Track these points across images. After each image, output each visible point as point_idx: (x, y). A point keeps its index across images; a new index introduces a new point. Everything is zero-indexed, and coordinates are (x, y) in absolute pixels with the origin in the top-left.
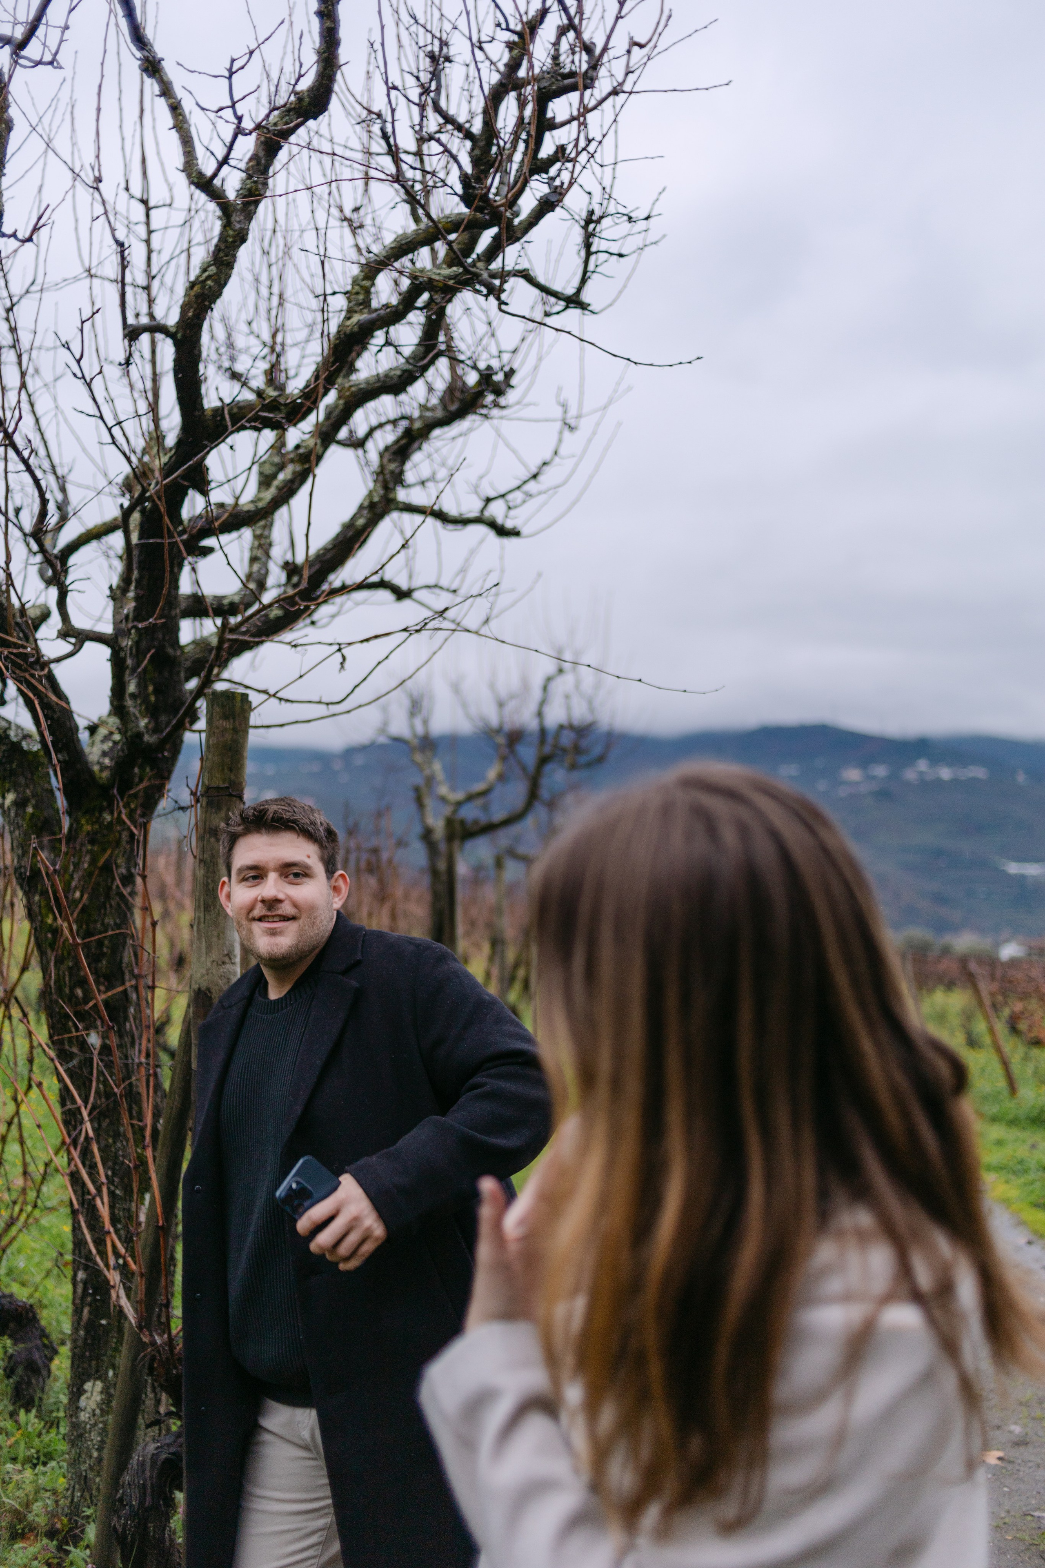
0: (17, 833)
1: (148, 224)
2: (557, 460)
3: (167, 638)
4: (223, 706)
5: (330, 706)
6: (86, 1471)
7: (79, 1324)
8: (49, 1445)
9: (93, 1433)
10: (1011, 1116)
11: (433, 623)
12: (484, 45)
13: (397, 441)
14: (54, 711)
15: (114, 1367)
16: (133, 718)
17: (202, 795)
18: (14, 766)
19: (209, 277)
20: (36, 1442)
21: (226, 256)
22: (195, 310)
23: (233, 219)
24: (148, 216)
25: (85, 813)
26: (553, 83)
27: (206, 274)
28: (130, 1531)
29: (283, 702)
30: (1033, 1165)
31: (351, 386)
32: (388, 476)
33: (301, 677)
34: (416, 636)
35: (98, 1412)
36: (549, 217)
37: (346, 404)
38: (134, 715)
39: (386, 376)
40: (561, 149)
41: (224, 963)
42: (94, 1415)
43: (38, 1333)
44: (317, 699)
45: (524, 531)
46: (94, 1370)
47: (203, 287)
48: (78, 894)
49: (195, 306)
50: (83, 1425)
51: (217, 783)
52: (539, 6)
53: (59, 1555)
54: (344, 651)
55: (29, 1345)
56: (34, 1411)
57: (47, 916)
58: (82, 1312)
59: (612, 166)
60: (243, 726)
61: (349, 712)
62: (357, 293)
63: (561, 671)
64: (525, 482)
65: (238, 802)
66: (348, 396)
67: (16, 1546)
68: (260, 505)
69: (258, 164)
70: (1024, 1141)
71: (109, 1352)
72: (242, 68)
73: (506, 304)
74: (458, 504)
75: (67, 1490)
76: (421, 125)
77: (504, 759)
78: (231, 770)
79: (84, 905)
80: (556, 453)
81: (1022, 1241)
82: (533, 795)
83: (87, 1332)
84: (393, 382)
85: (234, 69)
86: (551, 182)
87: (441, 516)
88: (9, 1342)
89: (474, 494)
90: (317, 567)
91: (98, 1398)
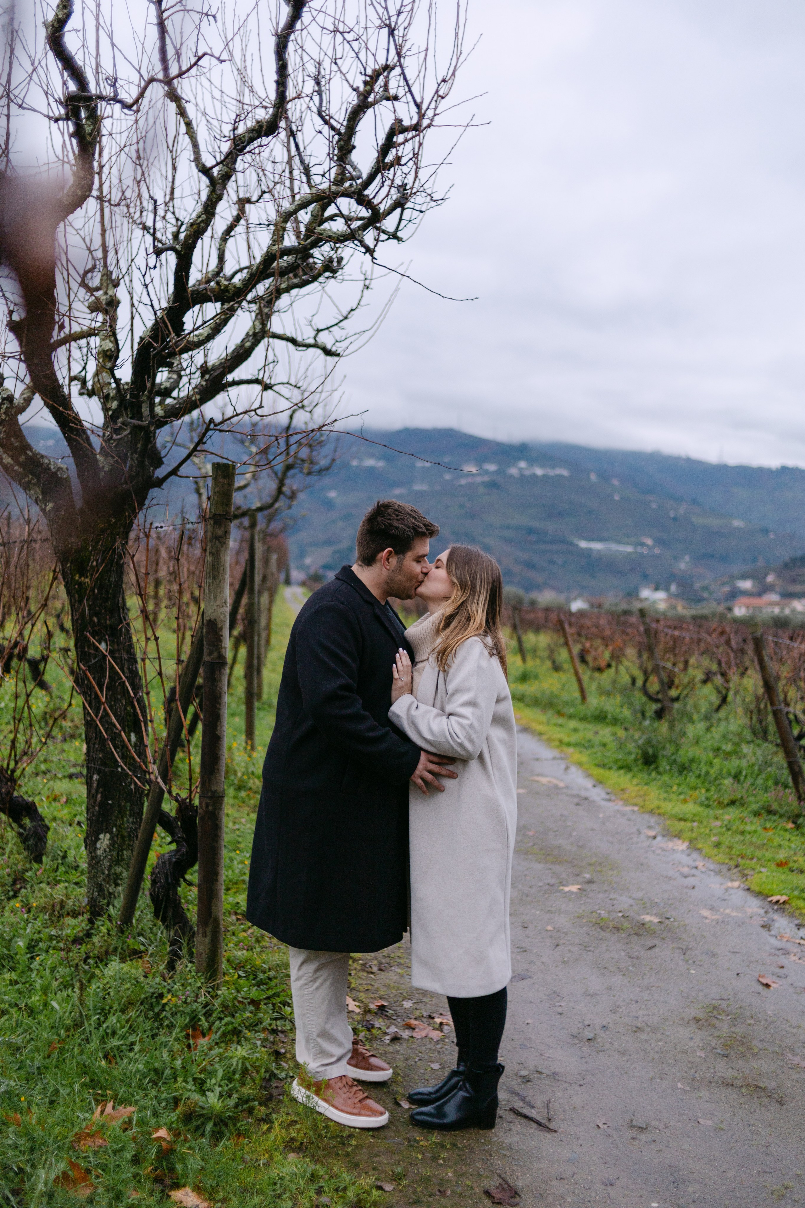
0: (55, 526)
2: (358, 308)
7: (95, 802)
10: (582, 714)
15: (116, 826)
17: (209, 518)
19: (202, 221)
21: (211, 208)
22: (193, 239)
23: (216, 187)
27: (200, 219)
30: (596, 743)
32: (263, 317)
35: (108, 850)
41: (223, 606)
43: (37, 817)
45: (343, 354)
46: (104, 829)
47: (199, 227)
49: (193, 237)
50: (99, 857)
51: (219, 512)
52: (384, 63)
57: (75, 575)
58: (97, 797)
64: (341, 321)
68: (201, 338)
70: (590, 730)
71: (113, 818)
74: (302, 333)
78: (226, 505)
80: (359, 303)
81: (590, 785)
82: (280, 492)
83: (100, 808)
87: (293, 341)
88: (29, 821)
89: (309, 327)
90: (221, 370)
91: (108, 843)
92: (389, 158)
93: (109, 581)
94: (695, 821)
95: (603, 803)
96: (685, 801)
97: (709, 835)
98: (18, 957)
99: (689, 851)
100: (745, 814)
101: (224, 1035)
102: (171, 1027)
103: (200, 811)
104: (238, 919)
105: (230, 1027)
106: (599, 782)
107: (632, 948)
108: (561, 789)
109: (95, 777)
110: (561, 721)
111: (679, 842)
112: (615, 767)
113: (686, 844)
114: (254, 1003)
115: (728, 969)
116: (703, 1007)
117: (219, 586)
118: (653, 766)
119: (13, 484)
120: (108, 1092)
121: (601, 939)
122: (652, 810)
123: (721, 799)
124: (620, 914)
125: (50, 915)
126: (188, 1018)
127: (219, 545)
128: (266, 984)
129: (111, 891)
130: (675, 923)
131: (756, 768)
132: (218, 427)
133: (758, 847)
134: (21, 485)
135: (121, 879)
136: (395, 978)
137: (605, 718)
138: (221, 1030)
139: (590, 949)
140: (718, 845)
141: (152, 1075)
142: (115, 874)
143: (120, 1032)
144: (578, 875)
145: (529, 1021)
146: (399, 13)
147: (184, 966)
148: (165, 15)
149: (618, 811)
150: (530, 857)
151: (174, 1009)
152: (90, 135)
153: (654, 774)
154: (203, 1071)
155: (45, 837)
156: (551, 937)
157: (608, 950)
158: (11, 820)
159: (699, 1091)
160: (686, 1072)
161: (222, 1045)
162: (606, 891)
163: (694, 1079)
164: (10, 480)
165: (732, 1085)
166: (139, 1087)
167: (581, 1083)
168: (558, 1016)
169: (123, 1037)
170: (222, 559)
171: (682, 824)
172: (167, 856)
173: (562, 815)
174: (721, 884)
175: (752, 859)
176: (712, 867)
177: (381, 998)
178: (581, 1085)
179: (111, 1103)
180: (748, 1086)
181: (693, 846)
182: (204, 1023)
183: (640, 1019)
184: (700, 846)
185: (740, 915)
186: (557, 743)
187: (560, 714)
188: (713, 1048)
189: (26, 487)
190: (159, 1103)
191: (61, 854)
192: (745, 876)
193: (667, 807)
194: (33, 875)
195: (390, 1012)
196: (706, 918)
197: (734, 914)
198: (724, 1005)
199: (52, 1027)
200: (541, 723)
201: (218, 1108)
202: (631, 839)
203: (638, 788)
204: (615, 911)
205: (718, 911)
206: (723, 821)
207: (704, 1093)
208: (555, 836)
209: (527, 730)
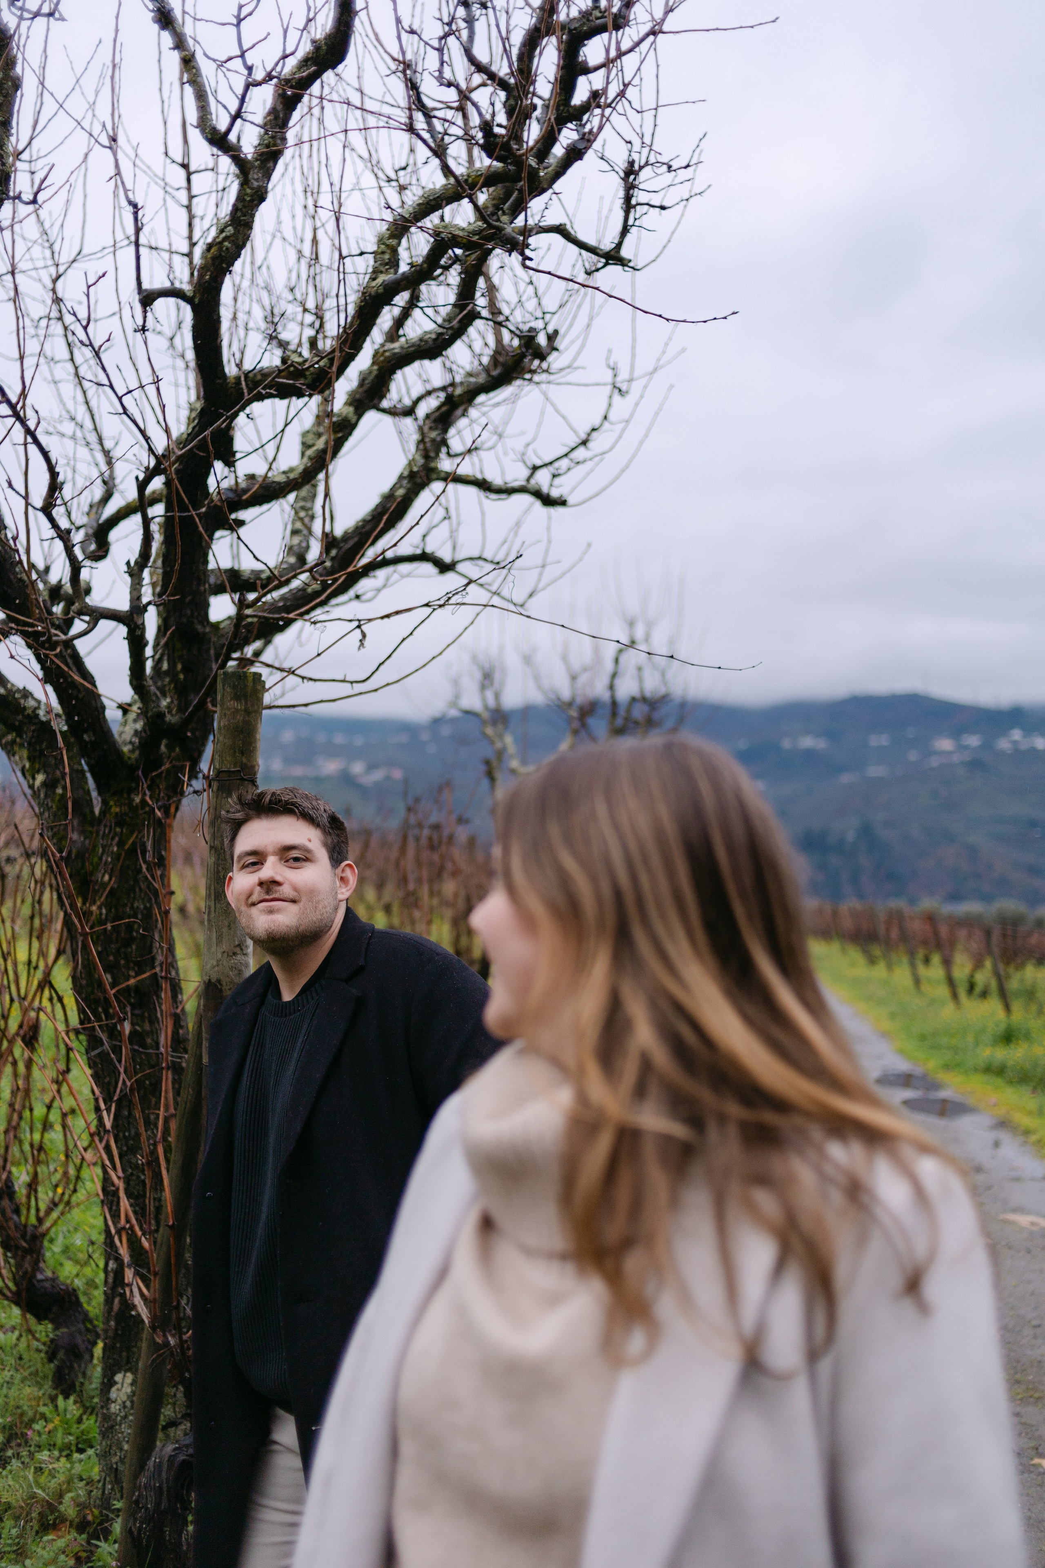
0: (46, 814)
1: (189, 189)
2: (606, 425)
3: (196, 614)
4: (234, 687)
5: (354, 685)
6: (116, 1463)
8: (88, 1432)
9: (123, 1426)
11: (456, 597)
13: (439, 408)
14: (79, 691)
16: (154, 698)
17: (213, 779)
18: (44, 746)
19: (226, 239)
20: (74, 1428)
21: (245, 216)
22: (212, 273)
23: (250, 176)
24: (189, 180)
25: (114, 794)
26: (584, 23)
27: (224, 235)
28: (145, 1533)
29: (305, 681)
31: (385, 351)
32: (428, 445)
33: (319, 655)
34: (439, 611)
35: (128, 1404)
36: (577, 165)
37: (379, 370)
38: (155, 694)
39: (421, 340)
40: (595, 95)
41: (235, 954)
42: (125, 1407)
43: (81, 1317)
44: (342, 678)
45: (571, 500)
46: (124, 1362)
47: (220, 249)
48: (107, 878)
49: (212, 269)
50: (114, 1417)
51: (229, 766)
53: (89, 1548)
54: (363, 627)
55: (73, 1329)
56: (72, 1398)
58: (112, 1302)
59: (653, 112)
60: (256, 707)
61: (376, 690)
62: (383, 253)
64: (573, 449)
65: (250, 786)
66: (382, 362)
67: (45, 1538)
68: (292, 476)
69: (276, 118)
72: (250, 14)
73: (531, 259)
74: (503, 473)
75: (99, 1481)
76: (440, 71)
77: (575, 732)
78: (242, 753)
79: (112, 889)
80: (605, 418)
83: (117, 1323)
84: (427, 347)
85: (242, 16)
86: (579, 128)
87: (483, 485)
88: (50, 1326)
89: (520, 462)
90: (356, 539)
91: (129, 1390)
92: (580, 96)
93: (132, 908)
158: (30, 1318)
189: (9, 751)
200: (1030, 1113)
208: (1035, 1337)
209: (1003, 1124)
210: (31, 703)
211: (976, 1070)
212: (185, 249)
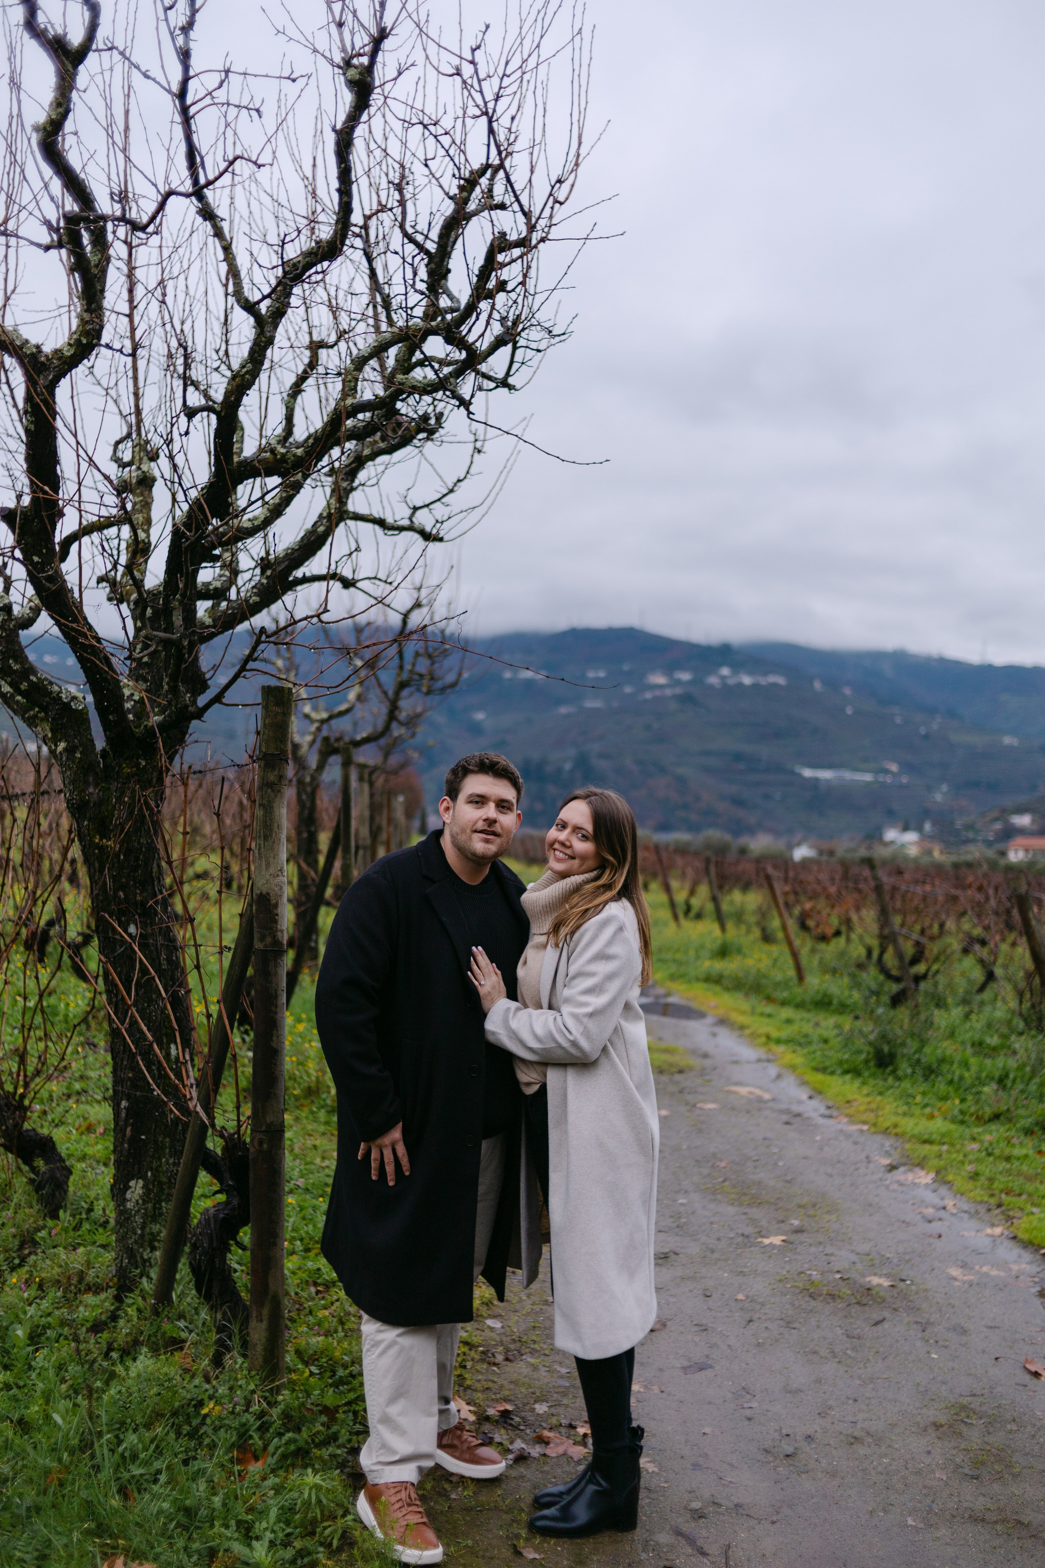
0: (69, 773)
2: (467, 478)
4: (275, 697)
7: (123, 1138)
10: (798, 999)
12: (429, 162)
15: (151, 1169)
17: (258, 759)
18: (66, 721)
19: (247, 373)
21: (260, 356)
22: (236, 396)
23: (264, 328)
27: (245, 370)
30: (815, 1038)
32: (341, 493)
35: (140, 1202)
40: (504, 284)
42: (138, 1203)
43: (57, 1158)
45: (446, 538)
46: (136, 1172)
47: (243, 380)
49: (236, 390)
50: (129, 1211)
51: (272, 751)
55: (54, 1166)
57: (94, 837)
58: (124, 1131)
62: (349, 379)
63: (417, 605)
64: (444, 496)
65: (285, 764)
69: (283, 289)
70: (808, 1021)
71: (148, 1159)
73: (473, 414)
74: (393, 513)
75: (116, 1259)
78: (281, 741)
80: (468, 471)
81: (804, 1097)
82: (392, 716)
87: (381, 523)
88: (42, 1163)
89: (404, 505)
90: (287, 563)
91: (141, 1192)
92: (492, 283)
93: (139, 843)
94: (944, 1144)
95: (821, 1121)
96: (931, 1117)
97: (963, 1163)
98: (15, 1350)
99: (936, 1185)
100: (1013, 1133)
101: (284, 1457)
102: (213, 1446)
103: (252, 1150)
104: (318, 1292)
105: (292, 1447)
106: (817, 1092)
107: (851, 1323)
108: (766, 1102)
109: (124, 1104)
110: (769, 1009)
111: (922, 1173)
112: (839, 1071)
113: (932, 1175)
114: (330, 1412)
115: (984, 1351)
116: (947, 1408)
117: (272, 849)
118: (890, 1068)
119: (16, 718)
120: (120, 1541)
121: (811, 1311)
122: (887, 1129)
123: (980, 1113)
124: (838, 1276)
125: (65, 1292)
126: (235, 1433)
127: (272, 795)
128: (348, 1383)
129: (145, 1257)
130: (913, 1287)
131: (1028, 1069)
132: (272, 639)
133: (1029, 1179)
134: (24, 719)
135: (159, 1241)
136: (525, 1370)
137: (830, 1003)
138: (280, 1451)
139: (796, 1325)
140: (975, 1176)
141: (181, 1517)
142: (152, 1234)
143: (142, 1456)
144: (783, 1222)
145: (707, 1430)
146: (497, 98)
147: (235, 1360)
148: (192, 111)
149: (841, 1131)
150: (719, 1197)
151: (217, 1423)
152: (97, 266)
153: (890, 1080)
154: (251, 1510)
155: (66, 1183)
156: (742, 1309)
157: (818, 1327)
158: (20, 1161)
159: (937, 1529)
160: (920, 1502)
161: (281, 1473)
162: (820, 1243)
163: (930, 1511)
164: (12, 714)
165: (983, 1520)
166: (163, 1535)
167: (774, 1518)
168: (747, 1423)
169: (146, 1463)
170: (277, 813)
171: (927, 1147)
172: (212, 1211)
173: (765, 1139)
174: (978, 1231)
175: (1020, 1195)
176: (966, 1207)
177: (506, 1400)
178: (773, 1523)
179: (122, 1558)
180: (1004, 1521)
181: (941, 1179)
182: (257, 1441)
183: (859, 1426)
184: (950, 1178)
185: (1002, 1274)
186: (763, 1039)
187: (769, 999)
188: (958, 1466)
189: (31, 722)
190: (190, 1557)
191: (86, 1206)
192: (1009, 1219)
193: (908, 1125)
194: (47, 1236)
195: (517, 1419)
196: (955, 1279)
197: (994, 1273)
198: (975, 1404)
199: (53, 1450)
200: (743, 1013)
201: (267, 1562)
202: (857, 1169)
203: (869, 1099)
204: (831, 1271)
205: (972, 1269)
206: (982, 1142)
207: (943, 1532)
208: (755, 1167)
209: (722, 1022)
210: (56, 688)
211: (698, 979)
212: (127, 312)
